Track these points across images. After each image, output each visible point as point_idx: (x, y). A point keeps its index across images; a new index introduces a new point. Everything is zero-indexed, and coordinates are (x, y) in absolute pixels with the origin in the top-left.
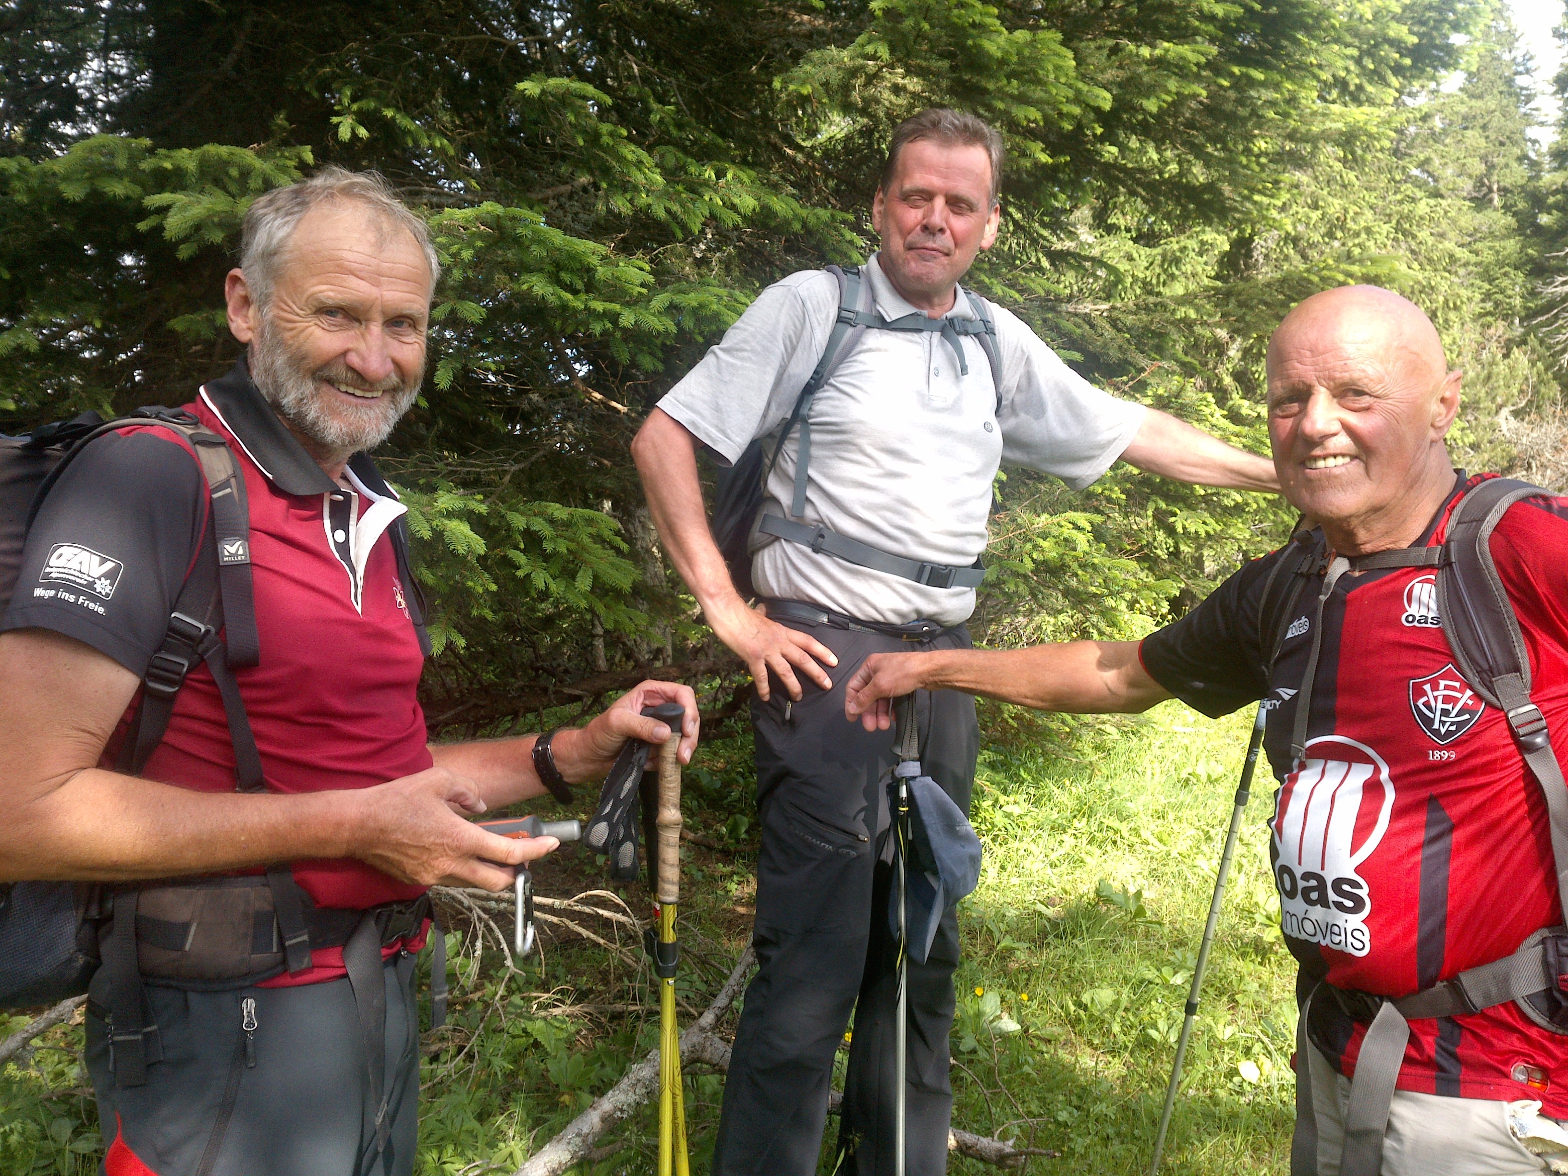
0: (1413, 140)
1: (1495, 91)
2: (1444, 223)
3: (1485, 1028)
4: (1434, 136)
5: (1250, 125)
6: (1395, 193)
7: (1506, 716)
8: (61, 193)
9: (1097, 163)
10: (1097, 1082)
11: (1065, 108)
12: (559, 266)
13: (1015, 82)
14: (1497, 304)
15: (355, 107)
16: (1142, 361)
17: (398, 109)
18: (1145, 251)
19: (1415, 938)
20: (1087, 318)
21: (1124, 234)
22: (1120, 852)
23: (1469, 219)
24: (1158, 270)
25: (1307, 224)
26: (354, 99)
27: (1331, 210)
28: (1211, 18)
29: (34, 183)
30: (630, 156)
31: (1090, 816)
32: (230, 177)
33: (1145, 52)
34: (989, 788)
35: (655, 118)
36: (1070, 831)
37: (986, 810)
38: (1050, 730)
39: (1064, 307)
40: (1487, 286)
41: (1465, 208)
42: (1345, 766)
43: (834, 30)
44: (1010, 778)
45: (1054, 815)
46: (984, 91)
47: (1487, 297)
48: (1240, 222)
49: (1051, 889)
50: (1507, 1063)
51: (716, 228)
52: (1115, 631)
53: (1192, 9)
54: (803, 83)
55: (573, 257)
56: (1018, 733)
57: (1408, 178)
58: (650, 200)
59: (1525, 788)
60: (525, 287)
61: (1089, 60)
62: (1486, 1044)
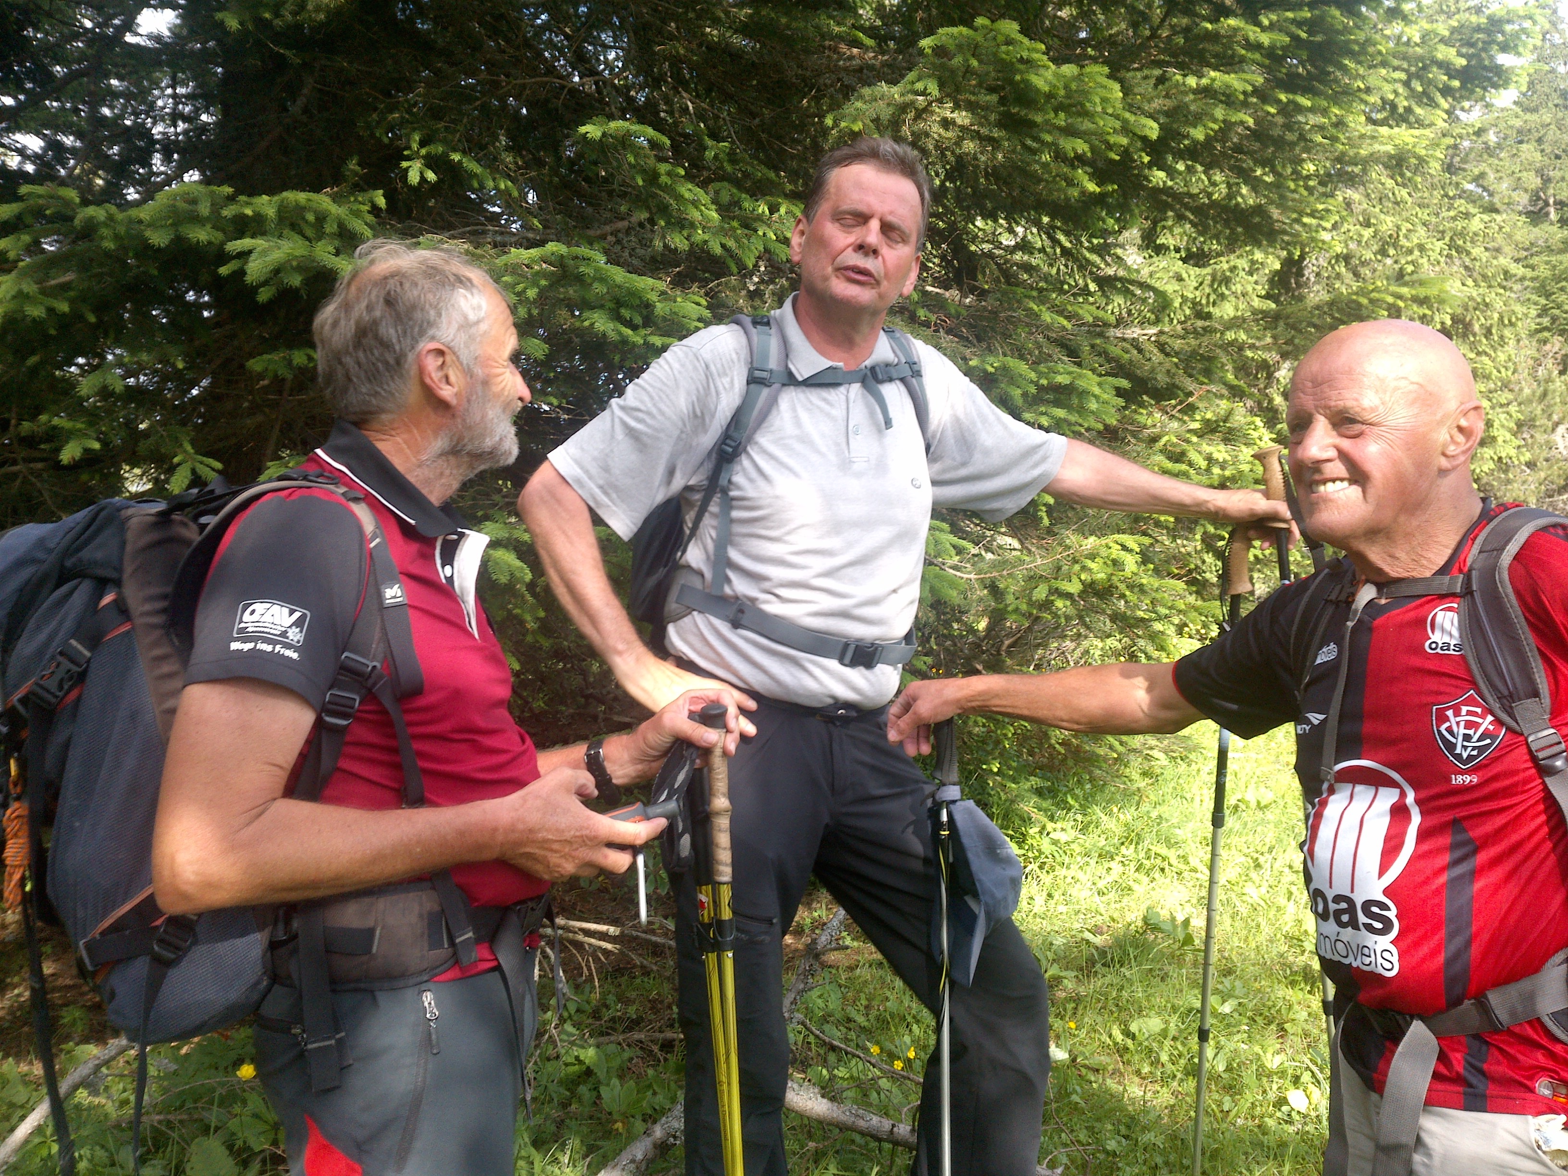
0: (1467, 155)
1: (1550, 104)
2: (1499, 238)
3: (1510, 1044)
4: (1488, 150)
5: (1297, 150)
6: (1448, 210)
7: (1526, 740)
8: (147, 239)
9: (1145, 188)
10: (1146, 1112)
11: (1112, 139)
12: (619, 303)
13: (1062, 115)
14: (1554, 319)
15: (423, 152)
16: (1190, 385)
17: (464, 152)
18: (1194, 271)
19: (1441, 958)
20: (1135, 343)
21: (1173, 254)
22: (1168, 880)
23: (1525, 233)
24: (1208, 290)
25: (1359, 242)
26: (422, 144)
27: (1383, 228)
28: (1257, 47)
29: (122, 230)
30: (687, 195)
31: (1137, 843)
32: (306, 222)
33: (1192, 81)
34: (1038, 816)
35: (710, 154)
36: (1118, 858)
37: (1033, 837)
38: (1098, 756)
39: (1112, 332)
40: (1543, 301)
41: (1520, 224)
42: (1372, 790)
43: (884, 64)
44: (1057, 805)
45: (1102, 842)
46: (1032, 124)
47: (1544, 312)
48: (1288, 243)
49: (1099, 917)
50: (1532, 1078)
51: (769, 260)
52: (1164, 655)
53: (1239, 38)
54: (854, 121)
55: (633, 293)
56: (1065, 758)
57: (1463, 194)
58: (706, 237)
59: (1545, 811)
60: (586, 323)
61: (1136, 90)
62: (1512, 1060)
